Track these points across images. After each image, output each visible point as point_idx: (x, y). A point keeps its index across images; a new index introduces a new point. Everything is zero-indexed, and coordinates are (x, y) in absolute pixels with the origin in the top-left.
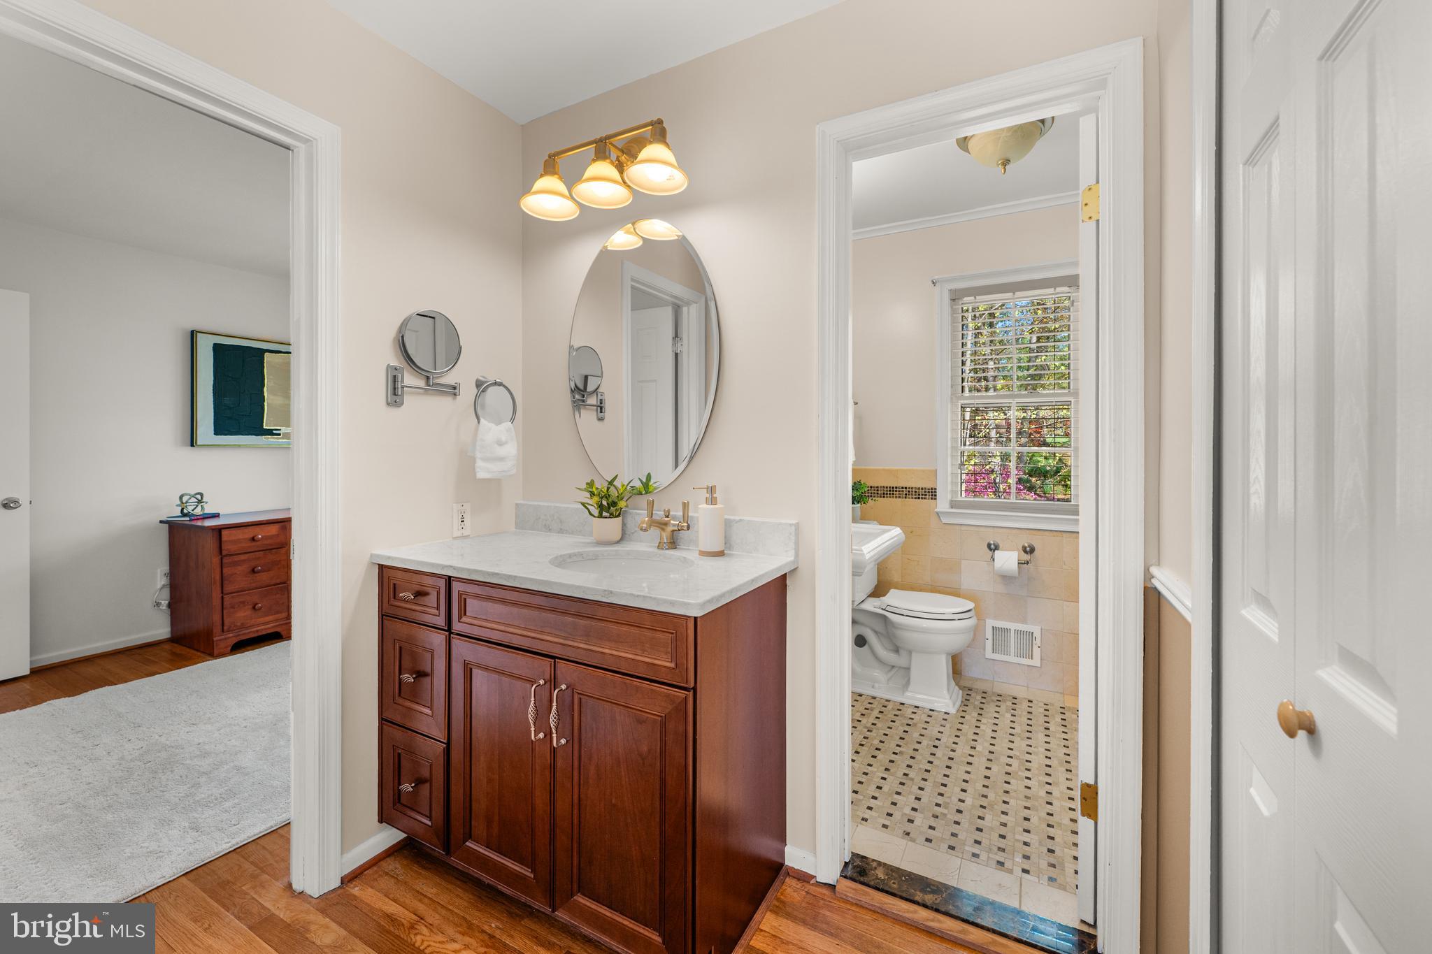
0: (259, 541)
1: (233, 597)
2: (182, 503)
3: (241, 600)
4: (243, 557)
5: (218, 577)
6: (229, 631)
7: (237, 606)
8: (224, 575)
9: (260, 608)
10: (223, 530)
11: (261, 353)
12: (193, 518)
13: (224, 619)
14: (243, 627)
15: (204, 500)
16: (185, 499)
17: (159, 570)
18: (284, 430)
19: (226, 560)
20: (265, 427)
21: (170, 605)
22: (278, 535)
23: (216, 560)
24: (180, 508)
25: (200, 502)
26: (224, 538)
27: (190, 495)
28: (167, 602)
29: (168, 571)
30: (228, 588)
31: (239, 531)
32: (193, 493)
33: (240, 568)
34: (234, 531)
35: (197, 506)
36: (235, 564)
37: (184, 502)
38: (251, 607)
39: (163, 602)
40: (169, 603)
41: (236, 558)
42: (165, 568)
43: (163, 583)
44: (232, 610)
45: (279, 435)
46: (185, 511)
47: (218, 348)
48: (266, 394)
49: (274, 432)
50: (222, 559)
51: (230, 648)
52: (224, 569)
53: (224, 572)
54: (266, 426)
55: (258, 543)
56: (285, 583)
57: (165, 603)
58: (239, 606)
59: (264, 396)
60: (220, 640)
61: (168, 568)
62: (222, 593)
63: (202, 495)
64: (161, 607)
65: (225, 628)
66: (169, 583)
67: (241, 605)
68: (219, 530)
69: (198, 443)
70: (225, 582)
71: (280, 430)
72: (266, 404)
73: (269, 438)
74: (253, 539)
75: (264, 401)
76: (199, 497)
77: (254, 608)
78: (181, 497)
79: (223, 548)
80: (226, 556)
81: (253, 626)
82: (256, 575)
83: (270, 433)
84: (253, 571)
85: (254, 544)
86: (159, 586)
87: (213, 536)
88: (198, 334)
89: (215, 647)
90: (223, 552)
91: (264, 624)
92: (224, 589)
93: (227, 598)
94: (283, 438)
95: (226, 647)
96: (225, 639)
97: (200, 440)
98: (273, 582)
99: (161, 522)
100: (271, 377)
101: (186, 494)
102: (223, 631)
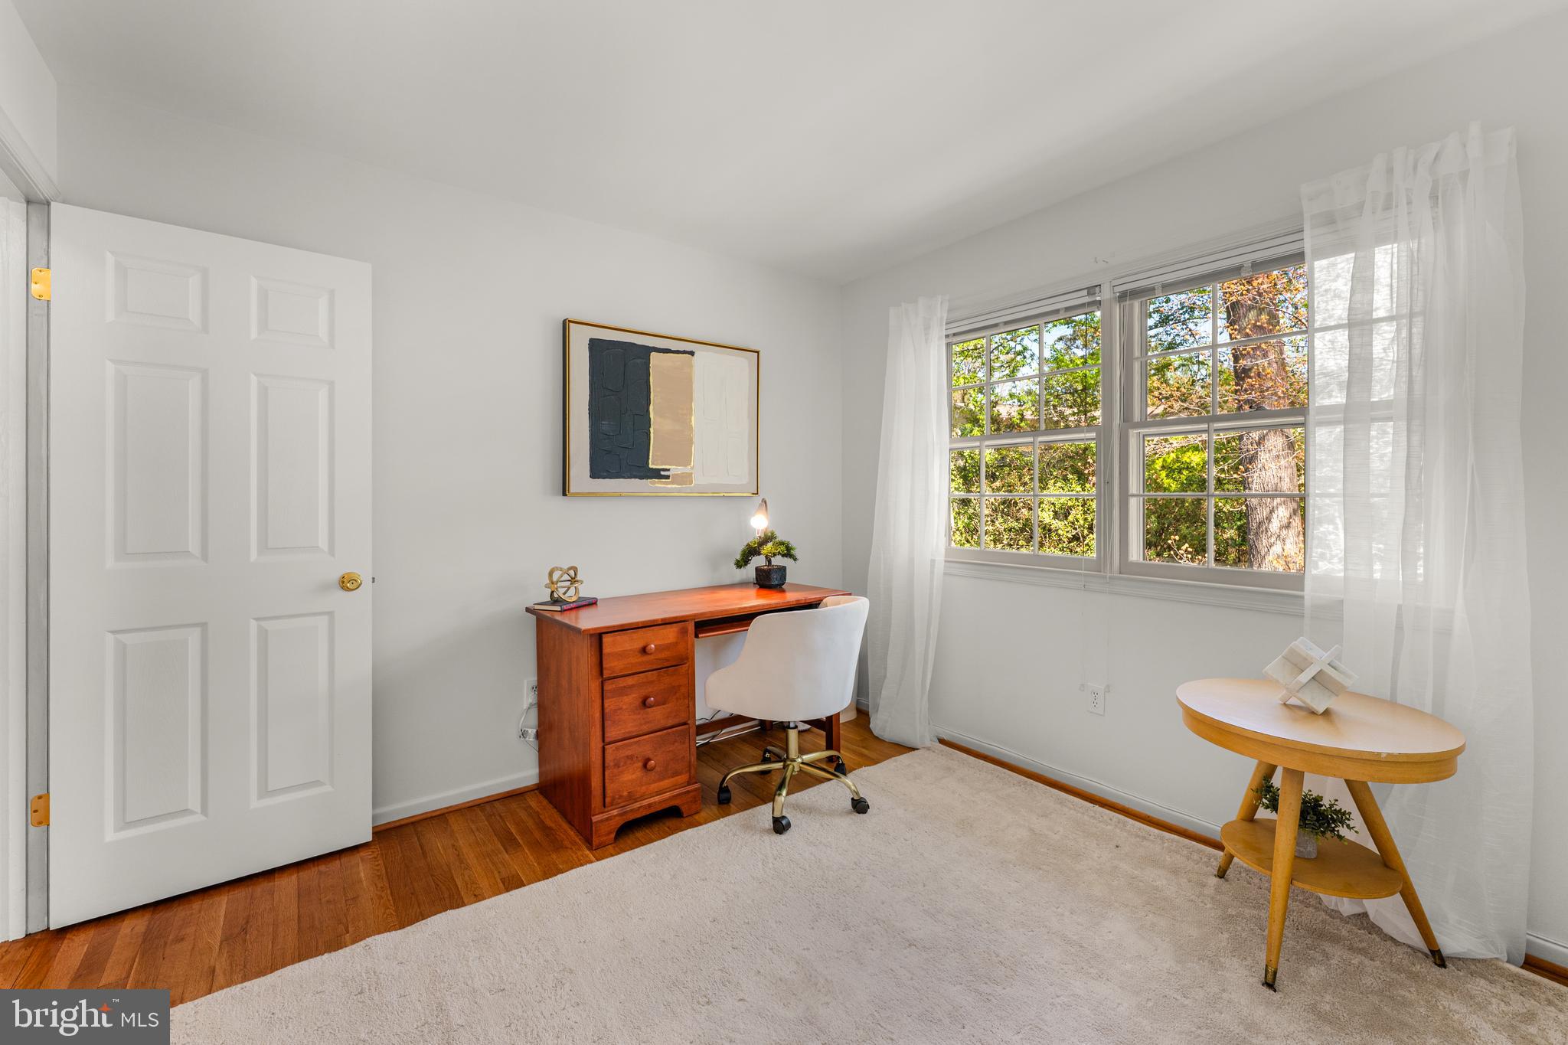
0: (651, 654)
1: (617, 748)
2: (553, 583)
3: (629, 753)
4: (630, 681)
5: (597, 715)
6: (612, 804)
7: (622, 764)
8: (607, 711)
9: (652, 769)
10: (604, 635)
11: (647, 351)
12: (565, 607)
13: (606, 784)
14: (632, 798)
15: (578, 578)
16: (555, 577)
17: (525, 682)
18: (675, 470)
19: (608, 686)
20: (650, 466)
21: (538, 736)
22: (677, 643)
23: (595, 685)
24: (549, 591)
25: (573, 580)
26: (606, 650)
27: (561, 569)
28: (535, 731)
29: (536, 684)
30: (612, 733)
31: (625, 637)
32: (566, 567)
33: (626, 699)
34: (619, 638)
35: (569, 588)
36: (622, 691)
37: (555, 579)
38: (640, 764)
39: (530, 731)
40: (537, 731)
41: (621, 683)
42: (532, 679)
43: (530, 701)
44: (615, 771)
45: (667, 477)
46: (556, 595)
47: (595, 345)
48: (652, 416)
49: (662, 473)
50: (602, 682)
51: (613, 836)
52: (605, 701)
53: (606, 705)
54: (653, 464)
55: (652, 657)
56: (685, 724)
57: (532, 732)
58: (625, 763)
59: (650, 419)
60: (602, 821)
61: (536, 679)
62: (603, 741)
63: (575, 569)
64: (527, 739)
65: (608, 800)
66: (535, 701)
67: (629, 762)
68: (598, 637)
69: (572, 491)
70: (607, 723)
71: (669, 470)
72: (652, 430)
73: (655, 483)
74: (644, 650)
75: (650, 427)
76: (572, 573)
77: (645, 766)
78: (551, 574)
79: (604, 666)
80: (609, 679)
81: (642, 797)
82: (649, 710)
83: (657, 474)
84: (644, 703)
85: (646, 658)
86: (525, 706)
87: (591, 646)
88: (571, 324)
89: (594, 834)
90: (605, 672)
91: (658, 793)
92: (606, 735)
93: (609, 749)
94: (672, 483)
95: (610, 833)
96: (607, 819)
97: (573, 487)
98: (670, 723)
99: (528, 610)
100: (658, 390)
101: (557, 569)
102: (604, 806)
